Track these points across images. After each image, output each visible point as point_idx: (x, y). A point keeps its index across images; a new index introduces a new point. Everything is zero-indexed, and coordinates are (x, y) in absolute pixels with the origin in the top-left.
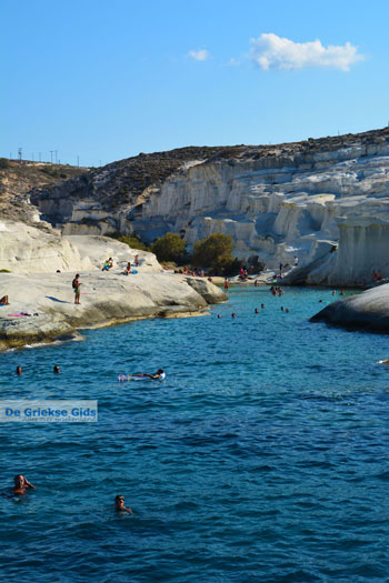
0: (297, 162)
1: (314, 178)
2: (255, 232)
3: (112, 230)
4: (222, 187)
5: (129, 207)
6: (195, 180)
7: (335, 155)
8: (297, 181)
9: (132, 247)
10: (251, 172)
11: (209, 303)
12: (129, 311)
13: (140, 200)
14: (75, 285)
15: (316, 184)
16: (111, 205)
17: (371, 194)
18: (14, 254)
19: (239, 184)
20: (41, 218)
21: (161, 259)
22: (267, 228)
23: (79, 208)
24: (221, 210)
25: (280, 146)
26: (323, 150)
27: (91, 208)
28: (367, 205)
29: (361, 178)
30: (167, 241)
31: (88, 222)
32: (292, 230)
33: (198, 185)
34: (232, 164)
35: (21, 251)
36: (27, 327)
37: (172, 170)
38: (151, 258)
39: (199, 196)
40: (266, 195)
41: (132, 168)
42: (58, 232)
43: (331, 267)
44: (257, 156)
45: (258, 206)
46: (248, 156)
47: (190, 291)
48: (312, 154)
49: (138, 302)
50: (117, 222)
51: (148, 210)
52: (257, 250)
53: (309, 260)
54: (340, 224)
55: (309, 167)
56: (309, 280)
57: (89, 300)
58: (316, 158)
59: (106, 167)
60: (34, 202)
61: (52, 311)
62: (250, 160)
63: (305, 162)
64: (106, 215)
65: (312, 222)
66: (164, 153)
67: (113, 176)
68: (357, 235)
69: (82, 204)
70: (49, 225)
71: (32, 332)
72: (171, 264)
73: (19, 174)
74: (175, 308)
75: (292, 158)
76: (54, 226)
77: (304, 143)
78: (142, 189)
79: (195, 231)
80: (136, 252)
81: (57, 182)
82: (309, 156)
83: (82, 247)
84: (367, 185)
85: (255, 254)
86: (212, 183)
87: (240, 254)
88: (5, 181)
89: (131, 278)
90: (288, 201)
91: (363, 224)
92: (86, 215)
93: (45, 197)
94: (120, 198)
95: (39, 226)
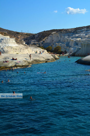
0: (74, 32)
1: (77, 35)
2: (65, 46)
3: (39, 46)
4: (59, 37)
5: (42, 41)
6: (54, 36)
7: (81, 30)
8: (74, 36)
9: (42, 49)
10: (65, 34)
11: (56, 59)
12: (40, 61)
13: (44, 40)
14: (30, 56)
15: (77, 36)
16: (38, 41)
17: (88, 38)
18: (19, 50)
19: (62, 36)
20: (25, 43)
21: (47, 51)
22: (68, 45)
23: (32, 42)
24: (59, 42)
25: (71, 29)
26: (79, 30)
27: (35, 41)
28: (87, 40)
29: (86, 35)
30: (49, 48)
31: (34, 44)
32: (73, 45)
33: (55, 37)
34: (61, 33)
35: (21, 50)
36: (20, 64)
37: (50, 34)
38: (46, 51)
39: (55, 39)
40: (68, 38)
41: (42, 34)
42: (28, 46)
43: (80, 52)
44: (66, 31)
45: (66, 41)
46: (64, 31)
47: (52, 57)
48: (77, 30)
49: (42, 59)
50: (40, 44)
51: (45, 42)
52: (66, 49)
53: (75, 51)
54: (81, 44)
55: (76, 33)
56: (75, 55)
57: (33, 59)
58: (77, 31)
59: (38, 34)
60: (24, 40)
61: (25, 61)
62: (65, 32)
63: (75, 32)
64: (37, 43)
65: (76, 43)
66: (48, 31)
67: (39, 35)
68: (85, 46)
69: (33, 41)
70: (27, 45)
71: (21, 65)
72: (49, 52)
73: (21, 35)
74: (49, 60)
75: (73, 31)
76: (28, 45)
77: (75, 28)
78: (44, 38)
79: (54, 46)
80: (43, 50)
81: (28, 37)
82: (76, 31)
83: (33, 49)
84: (87, 36)
85: (66, 50)
86: (57, 36)
87: (63, 50)
88: (19, 37)
89: (41, 55)
90: (72, 40)
91: (86, 44)
92: (34, 43)
93: (26, 39)
94: (40, 40)
95: (25, 45)
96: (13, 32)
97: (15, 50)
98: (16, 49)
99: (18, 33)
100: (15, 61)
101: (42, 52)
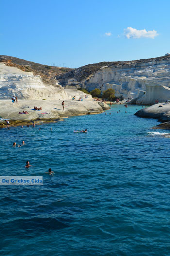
0: (135, 67)
1: (140, 72)
2: (122, 88)
3: (80, 87)
4: (113, 74)
5: (85, 80)
6: (104, 72)
7: (147, 64)
8: (135, 72)
9: (85, 93)
10: (122, 70)
11: (104, 110)
12: (79, 112)
13: (88, 78)
14: (63, 104)
15: (141, 73)
16: (80, 80)
17: (157, 76)
18: (47, 95)
19: (118, 73)
20: (59, 84)
21: (93, 96)
22: (126, 87)
23: (70, 81)
24: (112, 81)
25: (130, 62)
26: (143, 63)
27: (74, 81)
28: (155, 80)
29: (154, 71)
30: (95, 91)
31: (73, 85)
32: (133, 87)
33: (105, 74)
34: (115, 67)
35: (49, 94)
36: (46, 117)
37: (98, 69)
38: (90, 96)
39: (106, 77)
40: (126, 77)
41: (86, 69)
42: (63, 88)
43: (144, 99)
44: (123, 65)
45: (123, 80)
46: (120, 65)
47: (98, 106)
49: (82, 109)
50: (81, 85)
51: (91, 81)
52: (122, 93)
53: (137, 96)
54: (146, 86)
55: (139, 68)
56: (137, 103)
57: (67, 109)
58: (141, 65)
59: (78, 69)
60: (57, 79)
61: (55, 112)
62: (121, 66)
63: (138, 67)
64: (78, 83)
65: (139, 85)
66: (96, 64)
67: (80, 71)
68: (151, 89)
69: (71, 80)
70: (61, 86)
71: (47, 118)
72: (96, 98)
73: (53, 71)
74: (93, 111)
75: (134, 65)
76: (62, 86)
77: (138, 61)
78: (89, 75)
79: (104, 88)
80: (85, 94)
81: (64, 73)
82: (139, 65)
83: (69, 92)
84: (156, 74)
85: (122, 95)
86: (109, 73)
87: (118, 95)
88: (49, 73)
89: (80, 102)
90: (132, 79)
91: (154, 86)
92: (72, 83)
93: (61, 78)
94: (82, 78)
95: (58, 86)
96: (40, 65)
97: (41, 95)
98: (42, 93)
99: (48, 68)
100: (37, 112)
101: (84, 97)
